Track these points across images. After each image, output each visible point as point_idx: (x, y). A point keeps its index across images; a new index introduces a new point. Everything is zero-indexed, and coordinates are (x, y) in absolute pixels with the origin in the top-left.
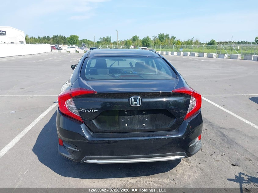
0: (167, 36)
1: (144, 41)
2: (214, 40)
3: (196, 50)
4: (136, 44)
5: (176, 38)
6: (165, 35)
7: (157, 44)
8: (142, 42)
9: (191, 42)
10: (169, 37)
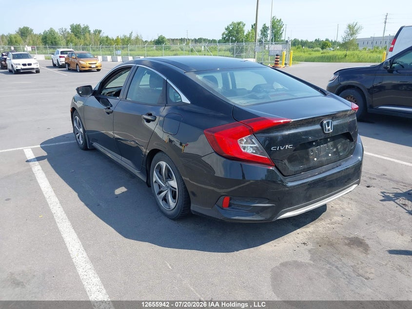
0: (86, 29)
1: (45, 38)
2: (163, 36)
3: (141, 52)
4: (29, 42)
5: (102, 32)
6: (82, 26)
7: (72, 42)
8: (43, 39)
9: (129, 39)
10: (89, 31)
